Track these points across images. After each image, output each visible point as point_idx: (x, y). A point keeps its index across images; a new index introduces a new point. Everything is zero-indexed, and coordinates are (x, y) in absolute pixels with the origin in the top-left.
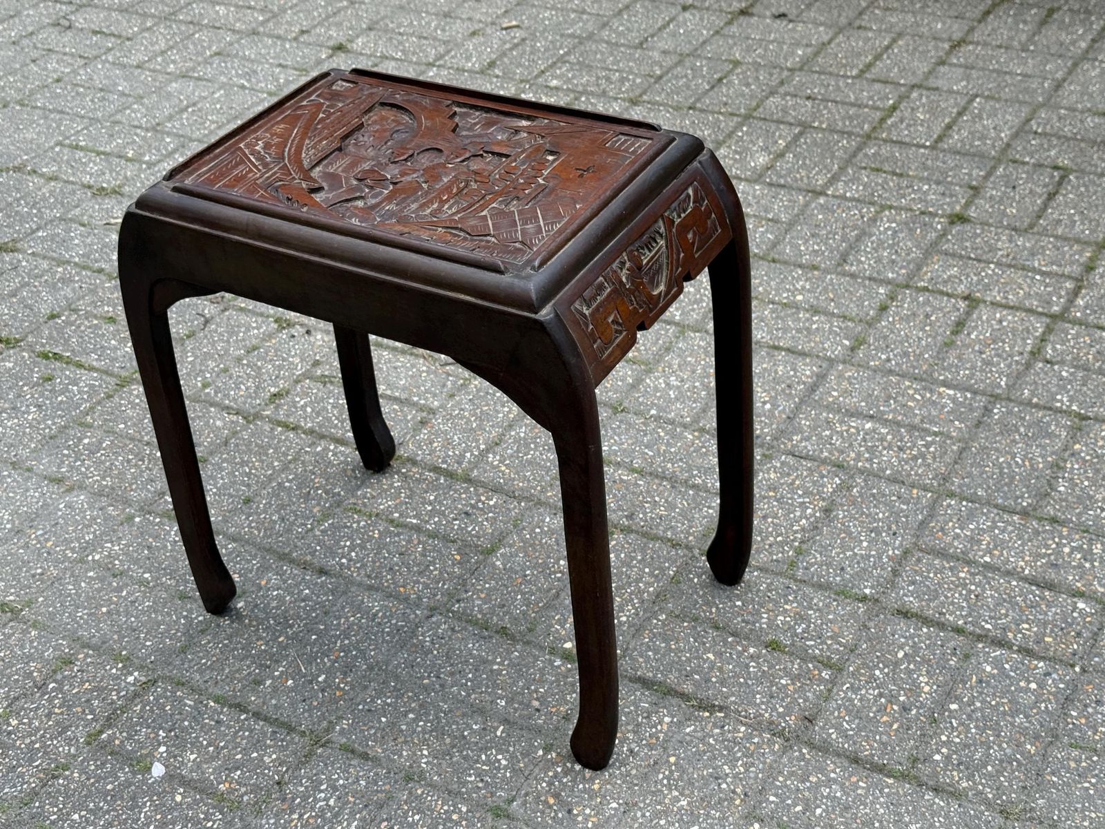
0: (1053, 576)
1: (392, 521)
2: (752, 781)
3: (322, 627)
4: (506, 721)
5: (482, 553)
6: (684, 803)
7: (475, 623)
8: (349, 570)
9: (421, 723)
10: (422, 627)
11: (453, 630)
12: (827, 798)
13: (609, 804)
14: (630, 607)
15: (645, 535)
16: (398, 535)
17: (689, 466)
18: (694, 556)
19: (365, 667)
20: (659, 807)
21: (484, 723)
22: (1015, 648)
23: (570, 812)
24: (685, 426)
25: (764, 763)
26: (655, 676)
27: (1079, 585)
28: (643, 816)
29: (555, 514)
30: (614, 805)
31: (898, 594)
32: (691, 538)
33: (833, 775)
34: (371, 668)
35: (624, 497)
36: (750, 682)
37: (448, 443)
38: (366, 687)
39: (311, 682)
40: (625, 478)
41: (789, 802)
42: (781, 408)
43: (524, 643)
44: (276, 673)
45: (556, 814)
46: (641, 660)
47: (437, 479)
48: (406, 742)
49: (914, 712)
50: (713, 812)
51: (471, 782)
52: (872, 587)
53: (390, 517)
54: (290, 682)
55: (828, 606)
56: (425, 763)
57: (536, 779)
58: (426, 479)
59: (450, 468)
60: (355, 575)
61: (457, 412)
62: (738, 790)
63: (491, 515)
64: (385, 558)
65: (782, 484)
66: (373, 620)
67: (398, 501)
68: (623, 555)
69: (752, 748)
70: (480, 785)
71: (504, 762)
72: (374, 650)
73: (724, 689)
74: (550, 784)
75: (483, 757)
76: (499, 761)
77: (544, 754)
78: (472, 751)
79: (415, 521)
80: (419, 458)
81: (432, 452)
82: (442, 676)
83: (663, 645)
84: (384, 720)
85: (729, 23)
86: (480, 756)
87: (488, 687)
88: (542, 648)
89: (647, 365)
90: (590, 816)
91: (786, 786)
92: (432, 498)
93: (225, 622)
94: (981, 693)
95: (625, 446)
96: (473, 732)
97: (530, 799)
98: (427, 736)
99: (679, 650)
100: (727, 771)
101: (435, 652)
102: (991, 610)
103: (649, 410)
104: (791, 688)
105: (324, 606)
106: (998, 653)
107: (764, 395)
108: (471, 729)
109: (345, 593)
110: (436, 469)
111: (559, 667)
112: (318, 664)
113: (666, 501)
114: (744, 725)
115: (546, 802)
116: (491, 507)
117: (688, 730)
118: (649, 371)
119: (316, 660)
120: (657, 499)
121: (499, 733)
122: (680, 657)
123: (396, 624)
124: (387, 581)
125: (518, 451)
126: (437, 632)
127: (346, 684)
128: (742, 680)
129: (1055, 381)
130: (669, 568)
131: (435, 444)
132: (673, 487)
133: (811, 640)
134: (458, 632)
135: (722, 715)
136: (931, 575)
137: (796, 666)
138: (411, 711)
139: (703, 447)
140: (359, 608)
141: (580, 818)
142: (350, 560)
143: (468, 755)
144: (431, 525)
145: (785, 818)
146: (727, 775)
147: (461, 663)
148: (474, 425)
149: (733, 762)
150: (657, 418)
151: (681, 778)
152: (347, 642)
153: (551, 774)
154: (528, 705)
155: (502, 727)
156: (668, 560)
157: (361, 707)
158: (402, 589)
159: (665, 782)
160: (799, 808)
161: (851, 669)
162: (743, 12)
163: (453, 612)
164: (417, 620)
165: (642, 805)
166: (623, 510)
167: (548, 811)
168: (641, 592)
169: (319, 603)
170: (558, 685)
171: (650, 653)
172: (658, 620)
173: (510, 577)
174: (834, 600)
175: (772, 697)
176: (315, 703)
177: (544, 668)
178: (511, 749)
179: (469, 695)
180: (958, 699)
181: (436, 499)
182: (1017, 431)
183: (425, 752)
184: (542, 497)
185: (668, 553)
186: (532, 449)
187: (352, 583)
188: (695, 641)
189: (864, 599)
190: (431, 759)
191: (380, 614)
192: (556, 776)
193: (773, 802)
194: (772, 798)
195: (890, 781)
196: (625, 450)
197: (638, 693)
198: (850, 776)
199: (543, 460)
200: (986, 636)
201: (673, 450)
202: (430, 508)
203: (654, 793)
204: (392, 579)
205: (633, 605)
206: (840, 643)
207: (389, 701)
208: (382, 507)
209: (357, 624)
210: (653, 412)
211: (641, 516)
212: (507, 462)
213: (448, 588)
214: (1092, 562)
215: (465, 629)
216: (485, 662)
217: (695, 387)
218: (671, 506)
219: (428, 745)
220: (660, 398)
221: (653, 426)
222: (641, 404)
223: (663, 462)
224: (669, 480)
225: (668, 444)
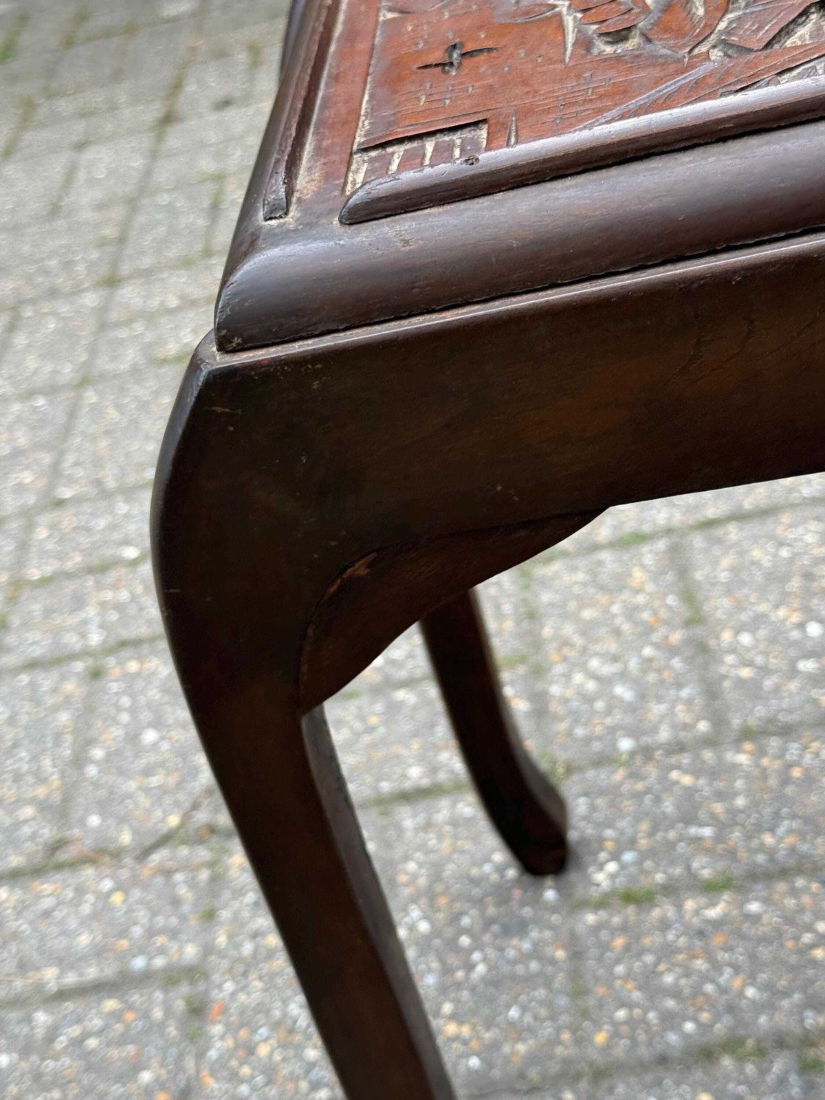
17: (807, 820)
24: (710, 742)
35: (753, 957)
40: (712, 914)
95: (643, 843)
103: (615, 745)
125: (447, 971)
131: (263, 1050)
139: (790, 766)
150: (646, 752)
166: (786, 994)
184: (594, 1055)
196: (651, 853)
199: (514, 962)
201: (740, 802)
210: (626, 744)
220: (609, 712)
221: (652, 771)
222: (588, 740)
223: (748, 837)
224: (799, 871)
225: (720, 796)
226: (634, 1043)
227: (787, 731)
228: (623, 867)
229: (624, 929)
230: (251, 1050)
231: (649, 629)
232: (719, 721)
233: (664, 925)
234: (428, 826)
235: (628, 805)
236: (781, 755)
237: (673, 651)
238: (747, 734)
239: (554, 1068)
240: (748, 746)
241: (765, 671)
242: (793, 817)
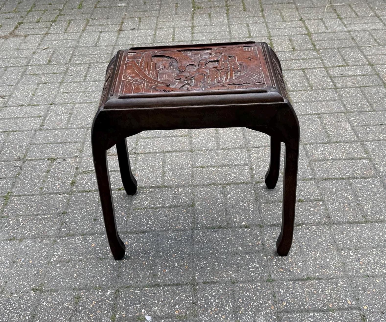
0: (351, 156)
1: (153, 208)
2: (330, 240)
3: (161, 249)
4: (247, 253)
5: (191, 207)
6: (318, 254)
7: (209, 228)
8: (153, 228)
9: (222, 265)
10: (194, 236)
11: (204, 233)
12: (353, 236)
13: (299, 264)
14: (251, 206)
15: (235, 184)
16: (159, 211)
17: (229, 160)
18: (254, 185)
19: (187, 255)
20: (313, 258)
21: (240, 257)
22: (360, 178)
23: (290, 271)
24: (217, 149)
25: (328, 234)
26: (276, 222)
27: (359, 156)
28: (311, 263)
29: (203, 187)
30: (300, 263)
31: (318, 175)
32: (249, 180)
33: (349, 229)
34: (189, 255)
35: (218, 175)
36: (304, 213)
37: (148, 178)
38: (193, 262)
39: (173, 267)
40: (213, 170)
41: (345, 241)
42: (239, 136)
43: (230, 228)
44: (160, 270)
45: (287, 274)
46: (269, 219)
47: (156, 190)
48: (222, 272)
49: (352, 204)
50: (328, 253)
51: (253, 276)
52: (310, 175)
53: (151, 207)
54: (167, 270)
55: (303, 184)
56: (234, 276)
57: (271, 266)
58: (152, 191)
59: (156, 185)
60: (156, 229)
61: (142, 168)
62: (329, 244)
63: (183, 194)
64: (161, 220)
65: (260, 156)
66: (176, 240)
67: (149, 201)
68: (234, 192)
69: (321, 231)
70: (257, 275)
71: (257, 265)
72: (185, 249)
73: (299, 218)
74: (277, 266)
75: (250, 266)
76: (255, 266)
77: (267, 258)
78: (245, 266)
79: (160, 205)
80: (143, 186)
81: (146, 183)
82: (214, 248)
83: (271, 212)
84: (209, 269)
85: (119, 34)
86: (248, 267)
87: (231, 245)
88: (236, 227)
89: (189, 136)
90: (296, 269)
91: (340, 238)
92: (159, 196)
93: (125, 261)
94: (363, 193)
95: (205, 161)
96: (240, 260)
97: (275, 272)
98: (227, 268)
99: (276, 212)
100: (321, 240)
101: (205, 242)
102: (345, 171)
103: (202, 148)
104: (316, 210)
105: (155, 242)
106: (357, 181)
107: (231, 134)
108: (238, 260)
109: (158, 235)
110: (152, 187)
111: (247, 231)
112: (171, 262)
113: (232, 172)
114: (313, 225)
115: (281, 271)
116: (180, 192)
117: (300, 233)
118: (191, 137)
119: (169, 260)
120: (229, 172)
121: (248, 258)
122: (278, 214)
123: (185, 238)
124: (169, 226)
125: (173, 173)
126: (200, 236)
127: (186, 263)
128: (301, 214)
129: (302, 107)
130: (251, 190)
131: (145, 180)
132: (230, 168)
133: (308, 195)
134: (207, 233)
135: (305, 225)
136: (322, 167)
137: (311, 204)
138: (215, 262)
140: (167, 238)
141: (295, 272)
142: (150, 225)
143: (244, 268)
144: (167, 204)
145: (348, 246)
146: (322, 241)
147: (216, 242)
148: (152, 170)
149: (320, 237)
150: (207, 150)
151: (311, 248)
152: (174, 250)
153: (274, 263)
154: (249, 246)
155: (247, 256)
156: (249, 188)
157: (198, 268)
158: (176, 227)
159: (308, 251)
160: (349, 242)
161: (326, 199)
162: (120, 30)
163: (199, 228)
164: (190, 235)
165: (308, 260)
166: (222, 179)
167: (284, 274)
168: (250, 200)
169: (153, 242)
170: (252, 236)
171: (269, 216)
172: (263, 206)
173: (207, 211)
174: (304, 182)
175: (313, 215)
176: (182, 273)
177: (243, 233)
178: (256, 260)
179: (228, 250)
180: (359, 196)
181: (160, 196)
182: (306, 123)
183: (231, 273)
184: (194, 184)
185: (247, 186)
186: (177, 171)
187: (158, 231)
188: (278, 208)
189: (311, 179)
190: (235, 274)
191: (177, 237)
192: (276, 263)
193: (341, 243)
194: (340, 242)
195: (364, 225)
197: (276, 229)
198: (353, 228)
199: (183, 173)
200: (350, 177)
201: (220, 157)
202: (161, 200)
203: (308, 255)
204: (170, 225)
205: (251, 205)
206: (316, 193)
207: (205, 262)
208: (145, 205)
209: (172, 244)
210: (204, 148)
211: (229, 179)
212: (173, 177)
213: (191, 221)
214: (356, 149)
215: (207, 231)
216: (223, 238)
217: (209, 138)
218: (235, 173)
219: (229, 270)
220: (202, 144)
221: (207, 152)
222: (198, 147)
223: (220, 161)
224: (227, 166)
225: (217, 156)
226: (200, 183)
227: (228, 149)
228: (201, 163)
229: (200, 170)
230: (143, 180)
231: (210, 134)
232: (218, 147)
233: (206, 170)
234: (171, 156)
235: (203, 156)
236: (227, 152)
237: (213, 137)
238: (222, 149)
239: (188, 185)
240: (222, 150)
241: (227, 141)
242: (227, 159)
